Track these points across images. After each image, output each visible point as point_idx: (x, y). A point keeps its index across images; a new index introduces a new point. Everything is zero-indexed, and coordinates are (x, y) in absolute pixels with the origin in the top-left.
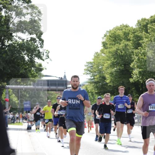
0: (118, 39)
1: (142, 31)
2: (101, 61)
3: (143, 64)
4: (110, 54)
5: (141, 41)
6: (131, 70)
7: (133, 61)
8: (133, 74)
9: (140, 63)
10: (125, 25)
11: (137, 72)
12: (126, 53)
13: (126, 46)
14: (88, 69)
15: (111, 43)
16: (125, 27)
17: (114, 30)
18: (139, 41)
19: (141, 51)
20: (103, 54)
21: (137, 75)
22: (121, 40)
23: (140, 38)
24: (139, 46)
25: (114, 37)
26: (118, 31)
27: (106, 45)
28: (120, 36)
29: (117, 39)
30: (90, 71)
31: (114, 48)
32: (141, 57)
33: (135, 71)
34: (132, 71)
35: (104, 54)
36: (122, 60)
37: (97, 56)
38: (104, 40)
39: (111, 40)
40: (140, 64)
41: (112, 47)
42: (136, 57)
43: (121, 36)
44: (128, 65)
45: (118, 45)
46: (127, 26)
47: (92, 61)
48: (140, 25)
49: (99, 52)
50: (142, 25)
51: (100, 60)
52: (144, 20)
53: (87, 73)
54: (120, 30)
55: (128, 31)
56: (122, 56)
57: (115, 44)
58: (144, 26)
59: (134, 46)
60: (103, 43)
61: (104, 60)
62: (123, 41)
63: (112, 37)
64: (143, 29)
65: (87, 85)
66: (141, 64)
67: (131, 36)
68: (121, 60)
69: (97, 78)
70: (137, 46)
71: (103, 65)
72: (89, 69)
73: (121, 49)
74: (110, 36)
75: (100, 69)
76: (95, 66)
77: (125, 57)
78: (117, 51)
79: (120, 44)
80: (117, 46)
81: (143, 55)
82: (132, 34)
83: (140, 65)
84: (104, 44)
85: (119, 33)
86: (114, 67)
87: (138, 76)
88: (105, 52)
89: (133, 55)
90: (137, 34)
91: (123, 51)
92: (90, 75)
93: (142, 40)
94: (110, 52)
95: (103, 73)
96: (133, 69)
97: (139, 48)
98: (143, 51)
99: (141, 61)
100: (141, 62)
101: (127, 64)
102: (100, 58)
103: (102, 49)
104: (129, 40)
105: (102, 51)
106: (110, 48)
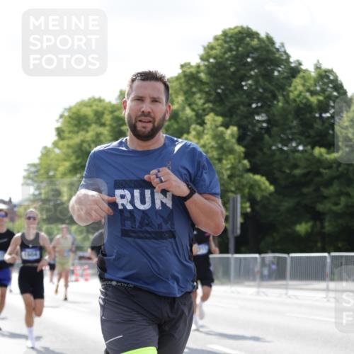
0: (85, 124)
2: (54, 163)
4: (70, 151)
10: (97, 97)
14: (28, 176)
15: (71, 129)
16: (97, 102)
17: (77, 106)
20: (56, 150)
22: (89, 125)
25: (77, 120)
26: (85, 108)
27: (62, 134)
28: (87, 118)
29: (82, 122)
30: (32, 179)
31: (77, 139)
35: (59, 148)
37: (46, 153)
38: (59, 125)
39: (72, 124)
41: (73, 136)
43: (91, 118)
45: (84, 133)
46: (100, 100)
47: (37, 161)
51: (52, 160)
53: (28, 185)
54: (87, 106)
55: (103, 108)
57: (78, 132)
59: (111, 136)
60: (58, 129)
61: (58, 160)
62: (94, 126)
63: (73, 120)
67: (107, 118)
71: (56, 170)
72: (32, 175)
73: (89, 141)
74: (70, 117)
75: (51, 176)
78: (82, 145)
79: (87, 131)
80: (82, 135)
82: (108, 115)
84: (60, 132)
85: (86, 113)
86: (76, 173)
90: (118, 115)
94: (69, 146)
102: (50, 156)
103: (55, 141)
104: (103, 125)
105: (55, 144)
106: (69, 139)
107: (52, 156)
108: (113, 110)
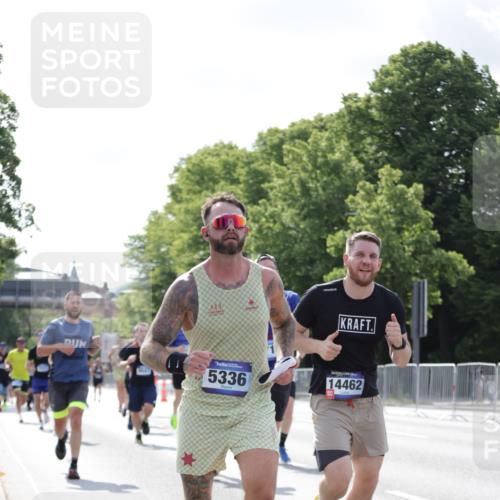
0: (210, 180)
1: (269, 159)
2: (167, 234)
3: (272, 242)
4: (189, 217)
5: (265, 186)
9: (264, 239)
10: (226, 142)
14: (131, 253)
15: (190, 187)
16: (226, 150)
17: (199, 155)
18: (262, 185)
19: (266, 210)
20: (170, 216)
22: (216, 182)
23: (264, 177)
24: (261, 198)
25: (199, 174)
26: (210, 159)
27: (178, 194)
28: (213, 172)
29: (206, 178)
30: (137, 258)
32: (267, 225)
35: (174, 215)
37: (156, 220)
38: (173, 181)
39: (191, 180)
40: (262, 242)
41: (193, 197)
42: (252, 225)
43: (218, 172)
45: (208, 193)
46: (231, 147)
47: (143, 233)
49: (161, 210)
50: (269, 143)
51: (164, 230)
52: (273, 132)
53: (131, 265)
54: (213, 156)
55: (235, 158)
57: (200, 192)
58: (272, 147)
59: (247, 197)
60: (172, 188)
61: (172, 231)
62: (222, 183)
63: (193, 174)
64: (271, 154)
65: (130, 294)
67: (241, 172)
69: (155, 277)
70: (256, 198)
71: (171, 244)
72: (136, 253)
74: (189, 171)
75: (163, 253)
79: (213, 191)
81: (271, 220)
82: (243, 168)
83: (263, 245)
84: (175, 192)
85: (212, 164)
88: (175, 211)
90: (258, 168)
92: (136, 269)
93: (269, 182)
94: (187, 211)
95: (170, 264)
97: (260, 202)
98: (271, 209)
99: (266, 234)
100: (265, 237)
102: (162, 225)
103: (168, 204)
104: (235, 182)
105: (169, 208)
106: (188, 201)
107: (165, 223)
108: (249, 160)
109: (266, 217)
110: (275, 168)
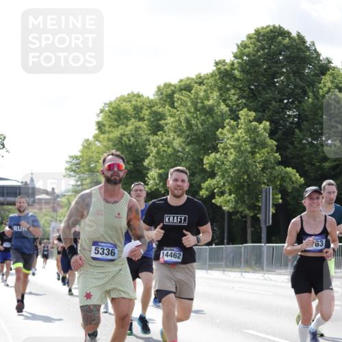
0: (124, 118)
1: (164, 104)
2: (95, 155)
3: (166, 160)
4: (110, 144)
5: (162, 122)
6: (145, 172)
7: (149, 155)
8: (148, 177)
9: (160, 158)
10: (135, 93)
11: (156, 175)
12: (136, 141)
13: (137, 129)
14: (71, 168)
15: (111, 123)
16: (135, 98)
17: (117, 101)
18: (160, 122)
19: (162, 138)
20: (97, 142)
21: (154, 179)
22: (128, 119)
23: (162, 116)
24: (159, 131)
25: (117, 114)
26: (124, 104)
27: (103, 127)
28: (127, 113)
29: (122, 117)
30: (74, 171)
31: (116, 133)
32: (163, 149)
33: (151, 173)
34: (147, 173)
35: (100, 142)
36: (130, 153)
37: (87, 145)
38: (100, 119)
39: (112, 118)
40: (160, 161)
41: (113, 130)
42: (153, 149)
43: (130, 113)
44: (139, 162)
45: (123, 127)
46: (139, 96)
47: (79, 154)
48: (162, 94)
49: (91, 139)
50: (165, 93)
51: (93, 152)
52: (168, 85)
53: (70, 176)
54: (127, 102)
55: (141, 103)
56: (130, 146)
57: (118, 126)
58: (167, 96)
59: (150, 130)
60: (98, 123)
61: (99, 153)
62: (133, 120)
63: (113, 114)
64: (166, 101)
65: (70, 196)
66: (162, 160)
67: (146, 113)
68: (128, 154)
70: (156, 130)
72: (74, 167)
73: (128, 134)
74: (110, 112)
75: (93, 168)
76: (84, 163)
77: (135, 149)
78: (121, 139)
79: (127, 126)
80: (122, 129)
81: (166, 146)
82: (147, 110)
83: (160, 163)
84: (100, 126)
85: (126, 108)
87: (158, 182)
88: (101, 139)
89: (149, 145)
90: (157, 110)
91: (132, 139)
92: (74, 178)
93: (165, 120)
94: (109, 140)
96: (148, 169)
97: (159, 133)
98: (166, 138)
99: (162, 155)
100: (162, 157)
101: (138, 159)
102: (91, 149)
103: (96, 134)
104: (142, 119)
105: (96, 138)
106: (109, 132)
107: (94, 148)
108: (151, 105)
109: (162, 143)
110: (168, 110)
